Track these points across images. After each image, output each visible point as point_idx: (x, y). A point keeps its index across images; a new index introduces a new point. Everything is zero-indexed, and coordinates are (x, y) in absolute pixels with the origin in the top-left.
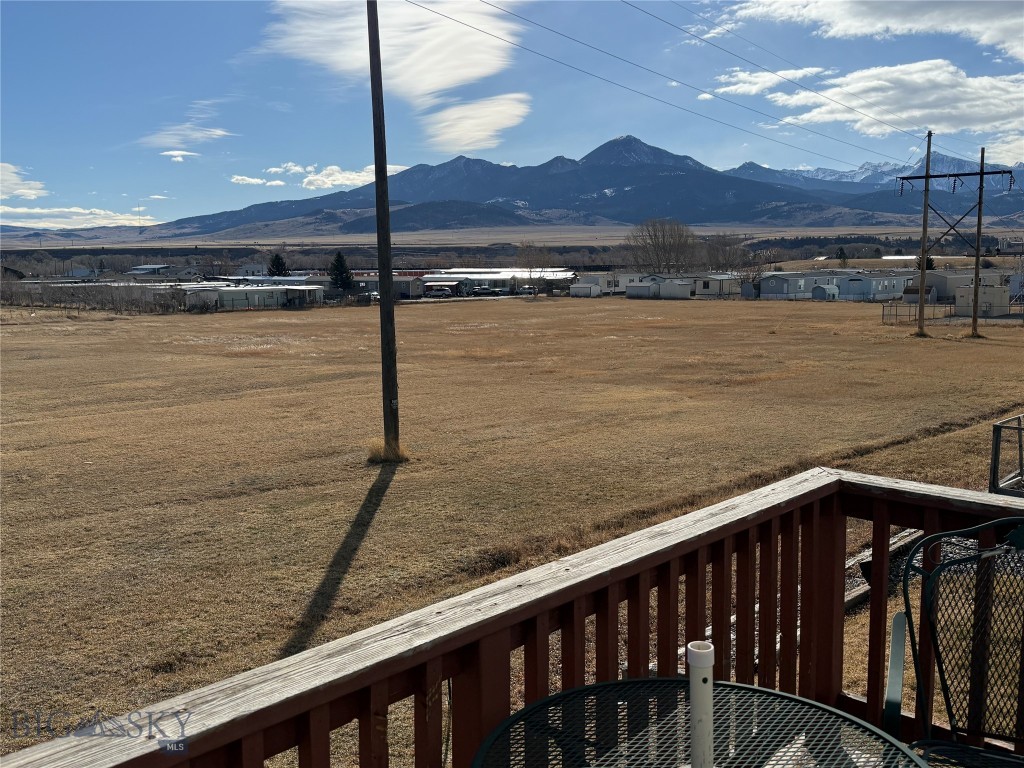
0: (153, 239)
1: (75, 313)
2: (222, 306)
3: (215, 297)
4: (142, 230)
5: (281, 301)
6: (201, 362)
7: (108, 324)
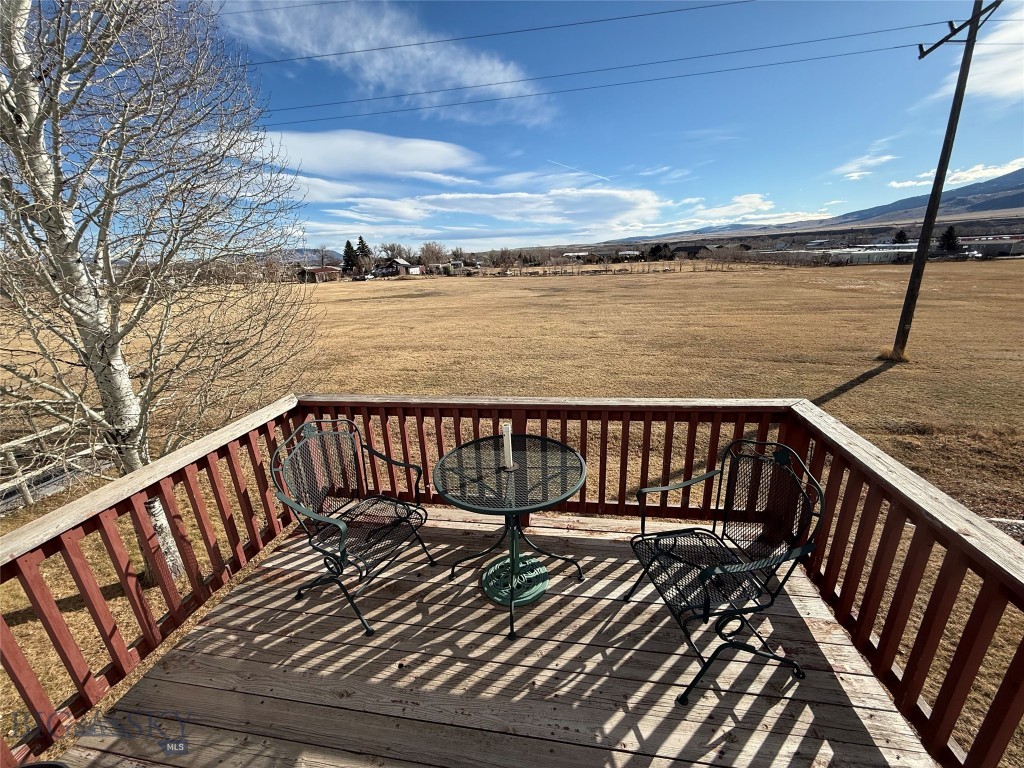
0: (827, 226)
1: (766, 266)
2: (851, 262)
3: (848, 257)
4: (821, 221)
5: (893, 259)
6: (818, 293)
7: (782, 272)
